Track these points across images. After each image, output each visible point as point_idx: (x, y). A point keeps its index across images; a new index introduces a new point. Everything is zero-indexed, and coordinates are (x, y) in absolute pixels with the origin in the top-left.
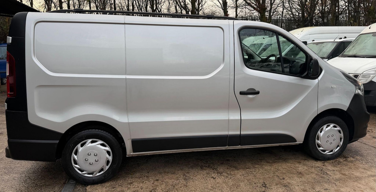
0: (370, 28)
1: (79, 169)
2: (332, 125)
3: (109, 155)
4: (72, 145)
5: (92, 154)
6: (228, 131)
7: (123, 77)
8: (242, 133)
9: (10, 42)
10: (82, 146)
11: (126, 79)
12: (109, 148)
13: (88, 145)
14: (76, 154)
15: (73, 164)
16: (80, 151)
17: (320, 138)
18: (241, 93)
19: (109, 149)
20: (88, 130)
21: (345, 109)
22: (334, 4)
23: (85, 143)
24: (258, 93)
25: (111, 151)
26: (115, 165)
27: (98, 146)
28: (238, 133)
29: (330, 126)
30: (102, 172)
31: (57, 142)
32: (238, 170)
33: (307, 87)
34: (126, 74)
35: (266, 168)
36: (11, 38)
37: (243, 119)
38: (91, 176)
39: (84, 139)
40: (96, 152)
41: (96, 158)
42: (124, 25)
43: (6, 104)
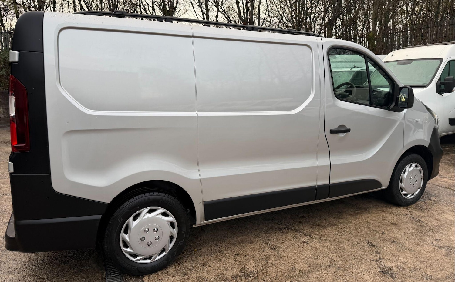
0: (392, 56)
1: (131, 254)
2: (414, 165)
3: (173, 228)
4: (122, 219)
5: (151, 230)
6: (317, 180)
7: (193, 114)
8: (332, 182)
9: (17, 59)
10: (135, 219)
11: (197, 117)
12: (172, 217)
13: (144, 216)
14: (126, 232)
15: (123, 248)
16: (133, 227)
17: (404, 180)
18: (332, 132)
19: (173, 220)
20: (143, 195)
21: (427, 146)
22: (330, 29)
23: (139, 215)
24: (348, 130)
25: (176, 222)
26: (181, 242)
27: (158, 216)
28: (327, 182)
29: (412, 166)
30: (164, 254)
31: (100, 217)
32: (325, 228)
33: (395, 121)
34: (196, 110)
35: (353, 221)
36: (17, 53)
37: (332, 165)
38: (148, 261)
39: (138, 208)
40: (156, 226)
41: (156, 235)
42: (191, 39)
43: (13, 163)
